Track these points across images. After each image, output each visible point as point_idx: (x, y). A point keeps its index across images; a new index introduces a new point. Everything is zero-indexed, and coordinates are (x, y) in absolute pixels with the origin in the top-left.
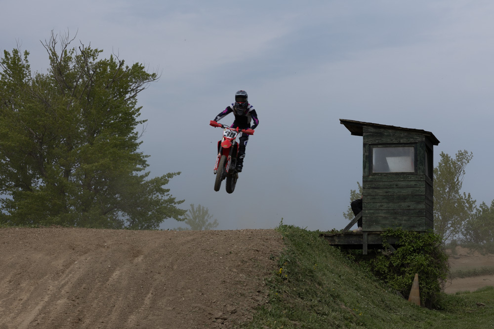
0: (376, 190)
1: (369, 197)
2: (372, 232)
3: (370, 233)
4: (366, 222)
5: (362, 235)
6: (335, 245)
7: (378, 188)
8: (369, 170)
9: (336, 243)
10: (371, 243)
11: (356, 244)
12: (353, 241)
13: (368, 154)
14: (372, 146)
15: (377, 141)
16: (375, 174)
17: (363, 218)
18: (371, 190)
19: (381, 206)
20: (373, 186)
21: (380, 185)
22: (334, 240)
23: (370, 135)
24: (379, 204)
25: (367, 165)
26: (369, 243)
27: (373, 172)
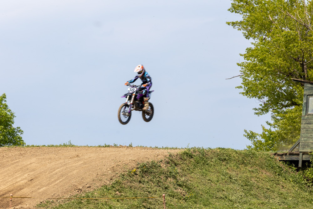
0: (309, 125)
1: (304, 130)
2: (305, 152)
3: (304, 153)
4: (302, 146)
5: (299, 154)
6: (283, 161)
7: (310, 124)
8: (306, 112)
9: (284, 159)
10: (305, 159)
11: (296, 160)
12: (294, 158)
13: (306, 101)
14: (309, 96)
15: (312, 93)
16: (309, 115)
17: (300, 143)
18: (306, 125)
19: (311, 136)
20: (307, 122)
21: (311, 122)
22: (283, 157)
23: (308, 89)
24: (310, 134)
25: (305, 109)
26: (303, 160)
27: (309, 113)
